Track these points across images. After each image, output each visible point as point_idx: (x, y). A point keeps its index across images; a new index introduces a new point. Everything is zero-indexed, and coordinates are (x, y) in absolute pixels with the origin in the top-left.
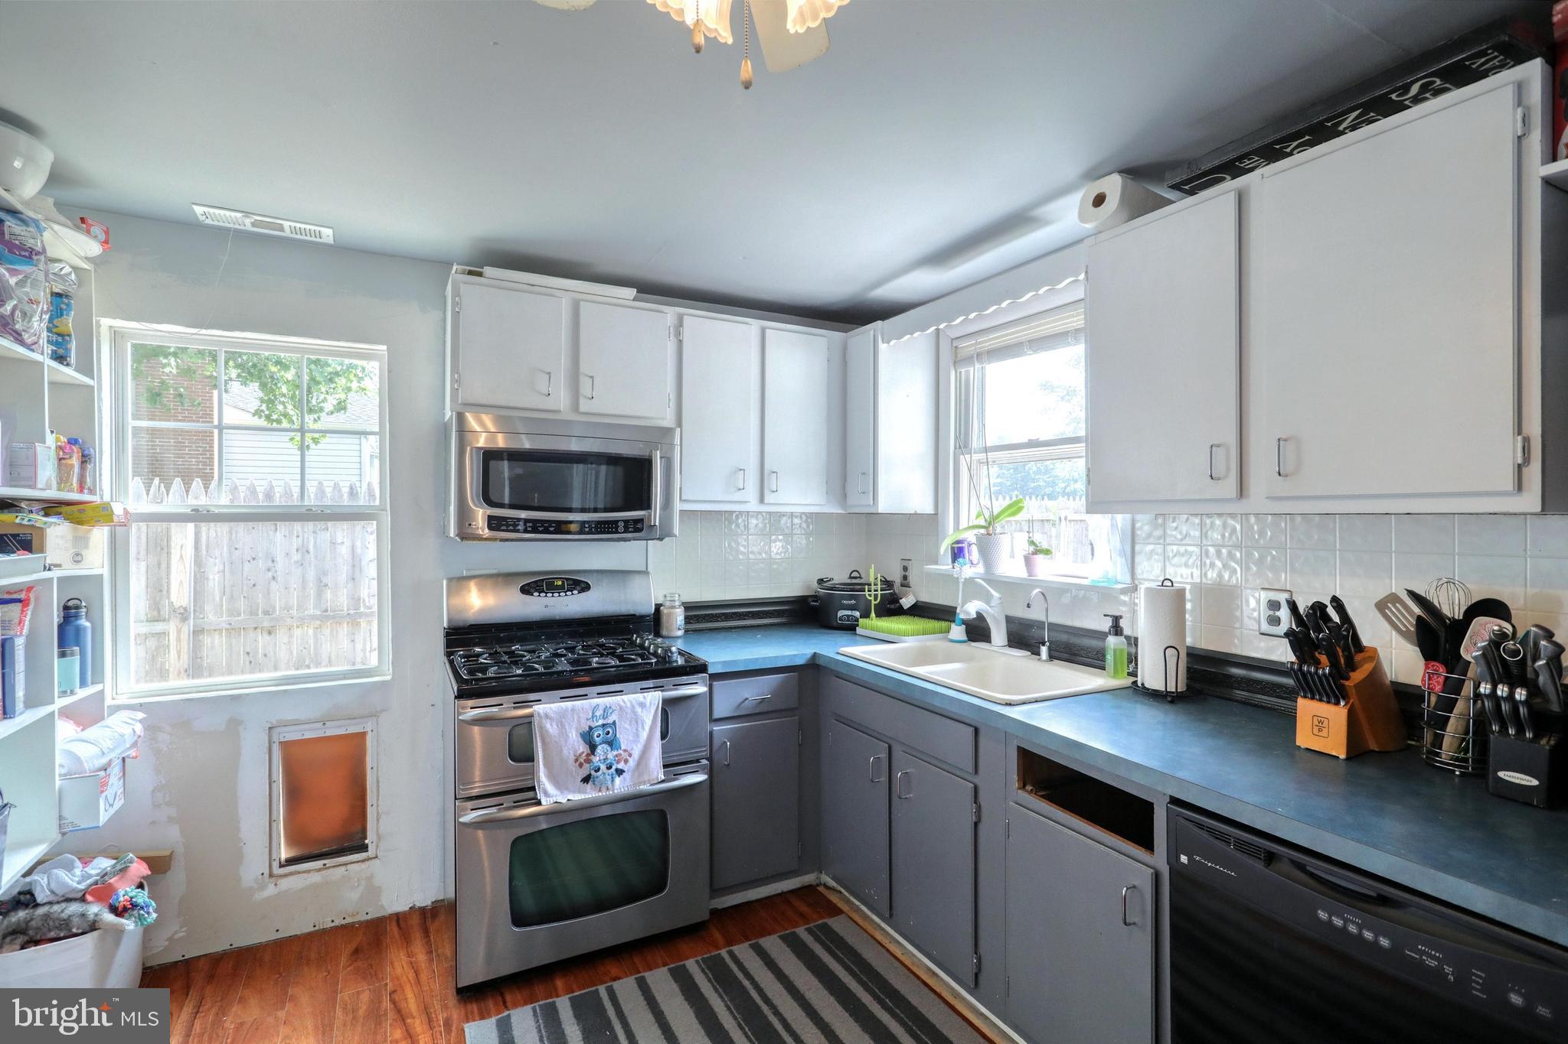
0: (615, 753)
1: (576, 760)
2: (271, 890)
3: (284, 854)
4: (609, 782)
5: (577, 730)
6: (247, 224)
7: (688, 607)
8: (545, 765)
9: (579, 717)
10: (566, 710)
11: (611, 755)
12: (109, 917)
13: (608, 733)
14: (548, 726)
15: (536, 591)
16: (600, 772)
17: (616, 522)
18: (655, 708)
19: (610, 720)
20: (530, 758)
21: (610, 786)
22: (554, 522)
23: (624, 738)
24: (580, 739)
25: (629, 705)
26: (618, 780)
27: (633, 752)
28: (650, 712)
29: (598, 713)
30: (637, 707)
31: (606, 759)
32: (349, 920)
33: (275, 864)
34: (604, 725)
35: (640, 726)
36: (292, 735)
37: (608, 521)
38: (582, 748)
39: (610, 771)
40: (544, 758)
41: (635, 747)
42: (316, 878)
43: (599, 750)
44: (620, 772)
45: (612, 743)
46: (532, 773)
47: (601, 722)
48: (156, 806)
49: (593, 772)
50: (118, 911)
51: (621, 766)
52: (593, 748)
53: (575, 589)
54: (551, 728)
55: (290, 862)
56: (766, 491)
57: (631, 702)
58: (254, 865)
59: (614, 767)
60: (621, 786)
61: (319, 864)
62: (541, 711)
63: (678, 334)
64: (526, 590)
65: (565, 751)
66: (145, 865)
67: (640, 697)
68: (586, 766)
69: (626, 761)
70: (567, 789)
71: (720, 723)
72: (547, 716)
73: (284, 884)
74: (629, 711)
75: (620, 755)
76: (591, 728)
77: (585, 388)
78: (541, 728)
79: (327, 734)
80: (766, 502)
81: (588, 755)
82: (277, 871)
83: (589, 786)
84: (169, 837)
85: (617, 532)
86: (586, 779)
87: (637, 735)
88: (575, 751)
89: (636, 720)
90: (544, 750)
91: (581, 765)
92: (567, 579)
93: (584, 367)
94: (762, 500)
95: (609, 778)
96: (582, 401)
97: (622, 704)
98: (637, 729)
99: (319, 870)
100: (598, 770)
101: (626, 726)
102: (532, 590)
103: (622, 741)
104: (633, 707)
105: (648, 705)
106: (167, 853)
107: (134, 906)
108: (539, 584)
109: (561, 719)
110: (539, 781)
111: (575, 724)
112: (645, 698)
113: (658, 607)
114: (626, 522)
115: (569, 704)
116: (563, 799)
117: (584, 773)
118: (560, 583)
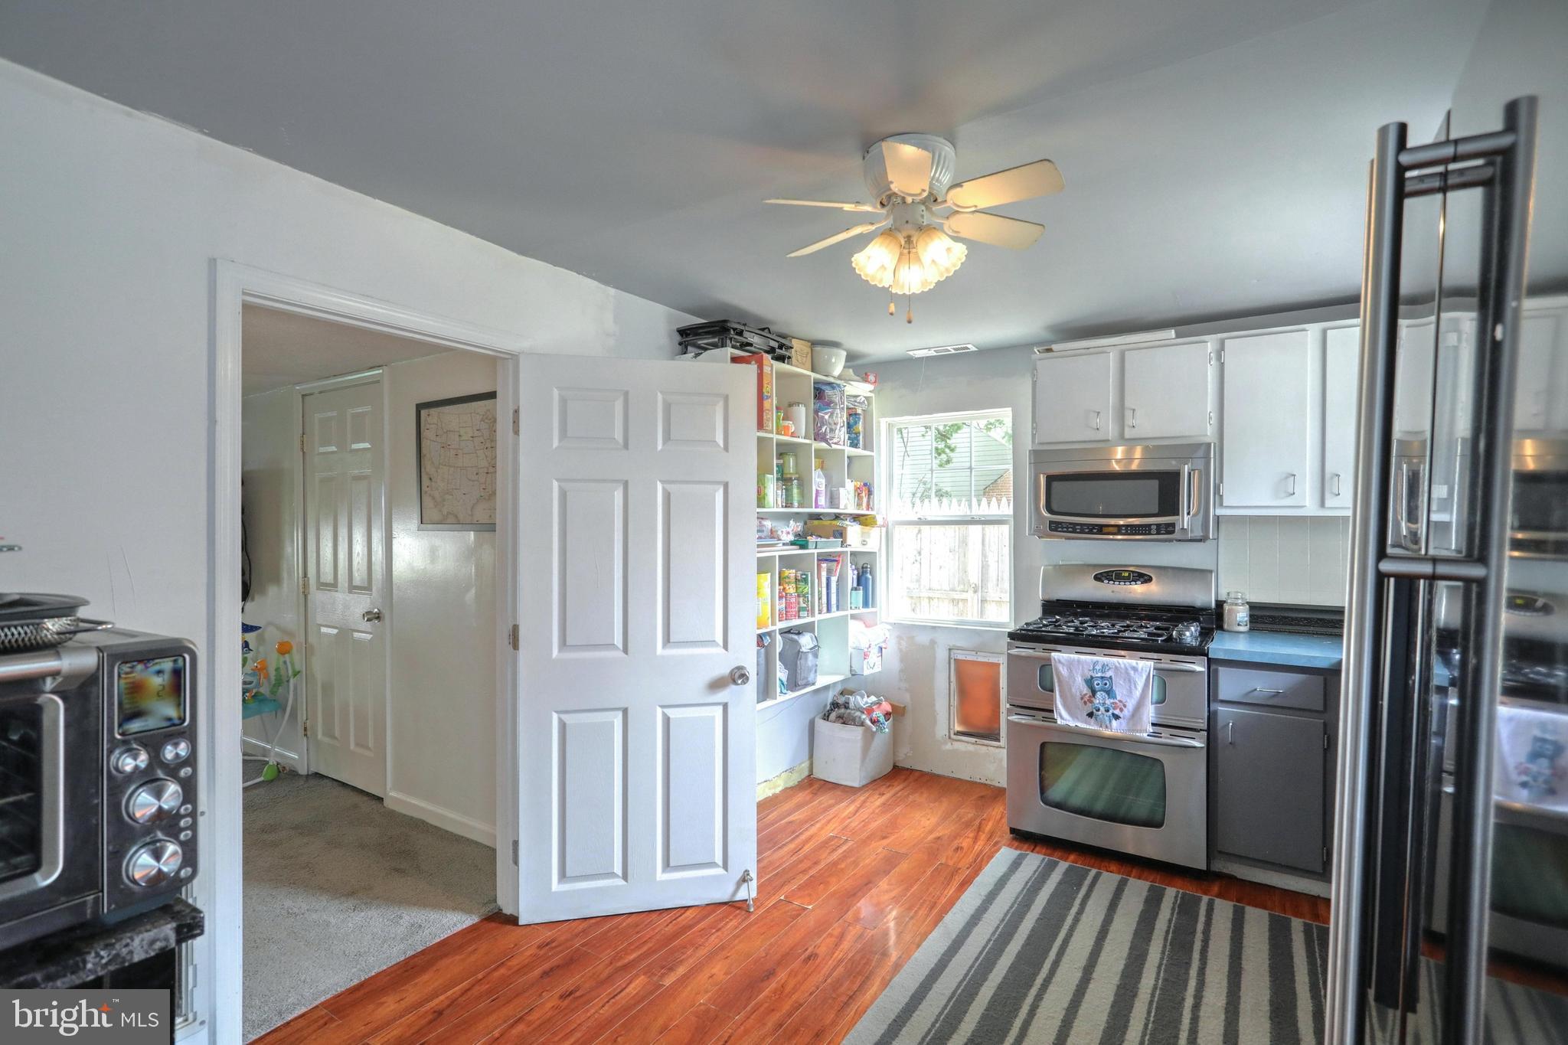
0: (1112, 701)
1: (1082, 698)
2: (949, 747)
3: (958, 728)
4: (1108, 722)
5: (1082, 677)
6: (932, 353)
7: (1253, 607)
8: (1061, 696)
9: (1083, 667)
10: (1074, 660)
11: (1108, 702)
12: (868, 722)
13: (1106, 684)
14: (1061, 668)
15: (1107, 579)
16: (1100, 713)
17: (1149, 526)
18: (1147, 673)
19: (1108, 675)
20: (1052, 690)
21: (1108, 725)
22: (1097, 525)
23: (1120, 692)
24: (1084, 684)
25: (1123, 666)
26: (1114, 723)
27: (1127, 704)
28: (1142, 676)
29: (1098, 667)
30: (1130, 669)
31: (1104, 704)
32: (988, 782)
33: (952, 732)
34: (1102, 678)
35: (1132, 684)
36: (961, 656)
37: (1146, 525)
38: (1086, 690)
39: (1108, 714)
40: (1060, 692)
41: (1128, 700)
42: (971, 748)
43: (1098, 694)
44: (1117, 717)
45: (1110, 693)
46: (1052, 700)
47: (1099, 675)
48: (901, 680)
49: (1094, 711)
50: (873, 722)
51: (1117, 712)
52: (1094, 692)
53: (1138, 580)
54: (1064, 671)
55: (958, 733)
56: (1327, 495)
57: (1125, 665)
58: (941, 730)
59: (1111, 711)
60: (1116, 729)
61: (973, 740)
62: (1056, 657)
63: (1219, 357)
64: (1098, 578)
65: (1073, 690)
66: (890, 707)
67: (1133, 662)
68: (1089, 704)
69: (1121, 710)
70: (1077, 718)
71: (1224, 705)
72: (1060, 662)
73: (958, 746)
74: (1123, 671)
75: (1116, 703)
76: (1092, 677)
77: (1129, 421)
78: (1057, 669)
79: (979, 660)
80: (1326, 506)
81: (1090, 696)
82: (953, 736)
83: (1092, 720)
84: (905, 699)
85: (1150, 534)
86: (1090, 715)
87: (1130, 691)
88: (1081, 692)
89: (1129, 680)
90: (1059, 686)
91: (1085, 703)
92: (1133, 572)
93: (1128, 403)
94: (1322, 504)
95: (1107, 719)
96: (1127, 430)
97: (1117, 664)
98: (1130, 687)
99: (973, 744)
100: (1098, 710)
101: (1121, 682)
102: (1103, 579)
103: (1117, 693)
104: (1126, 669)
105: (1140, 669)
106: (902, 706)
107: (878, 721)
108: (1110, 574)
109: (1070, 665)
110: (1056, 704)
111: (1080, 672)
112: (1137, 664)
113: (1220, 604)
114: (1158, 526)
115: (1076, 656)
116: (1072, 724)
117: (1089, 708)
118: (1127, 574)
